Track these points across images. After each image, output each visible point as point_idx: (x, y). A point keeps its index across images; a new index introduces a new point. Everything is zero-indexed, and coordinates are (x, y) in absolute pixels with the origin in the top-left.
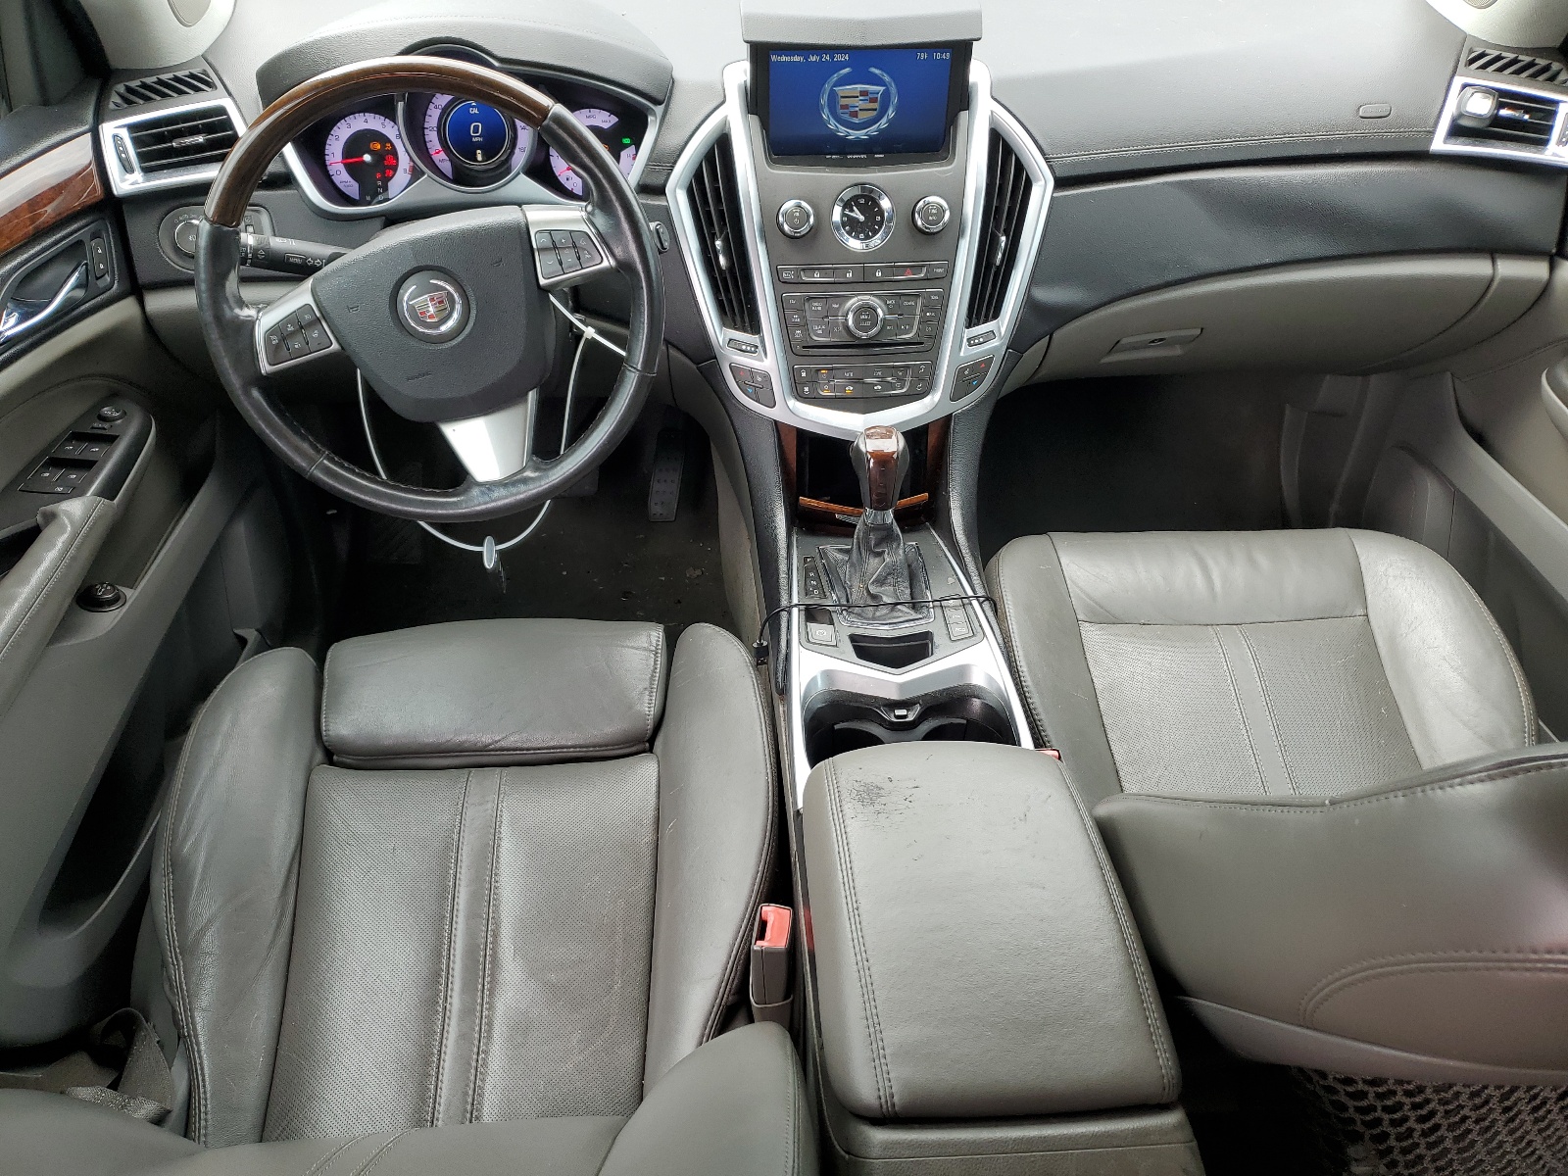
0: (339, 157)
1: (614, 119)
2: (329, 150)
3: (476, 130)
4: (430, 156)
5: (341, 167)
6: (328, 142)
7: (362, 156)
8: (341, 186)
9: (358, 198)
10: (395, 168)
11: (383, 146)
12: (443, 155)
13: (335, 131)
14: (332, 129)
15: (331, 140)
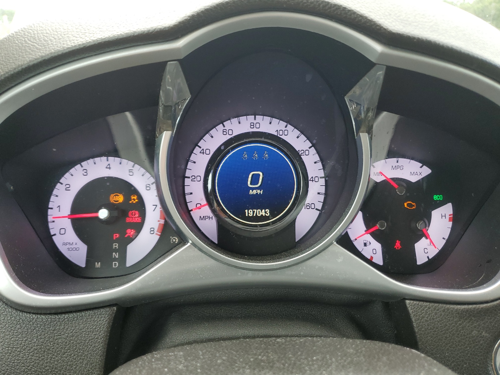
0: (66, 210)
1: (426, 171)
2: (54, 202)
3: (255, 179)
4: (189, 211)
5: (67, 224)
6: (55, 192)
7: (97, 211)
8: (63, 249)
9: (83, 265)
10: (139, 227)
11: (127, 198)
12: (206, 211)
13: (66, 179)
14: (63, 175)
15: (59, 190)
